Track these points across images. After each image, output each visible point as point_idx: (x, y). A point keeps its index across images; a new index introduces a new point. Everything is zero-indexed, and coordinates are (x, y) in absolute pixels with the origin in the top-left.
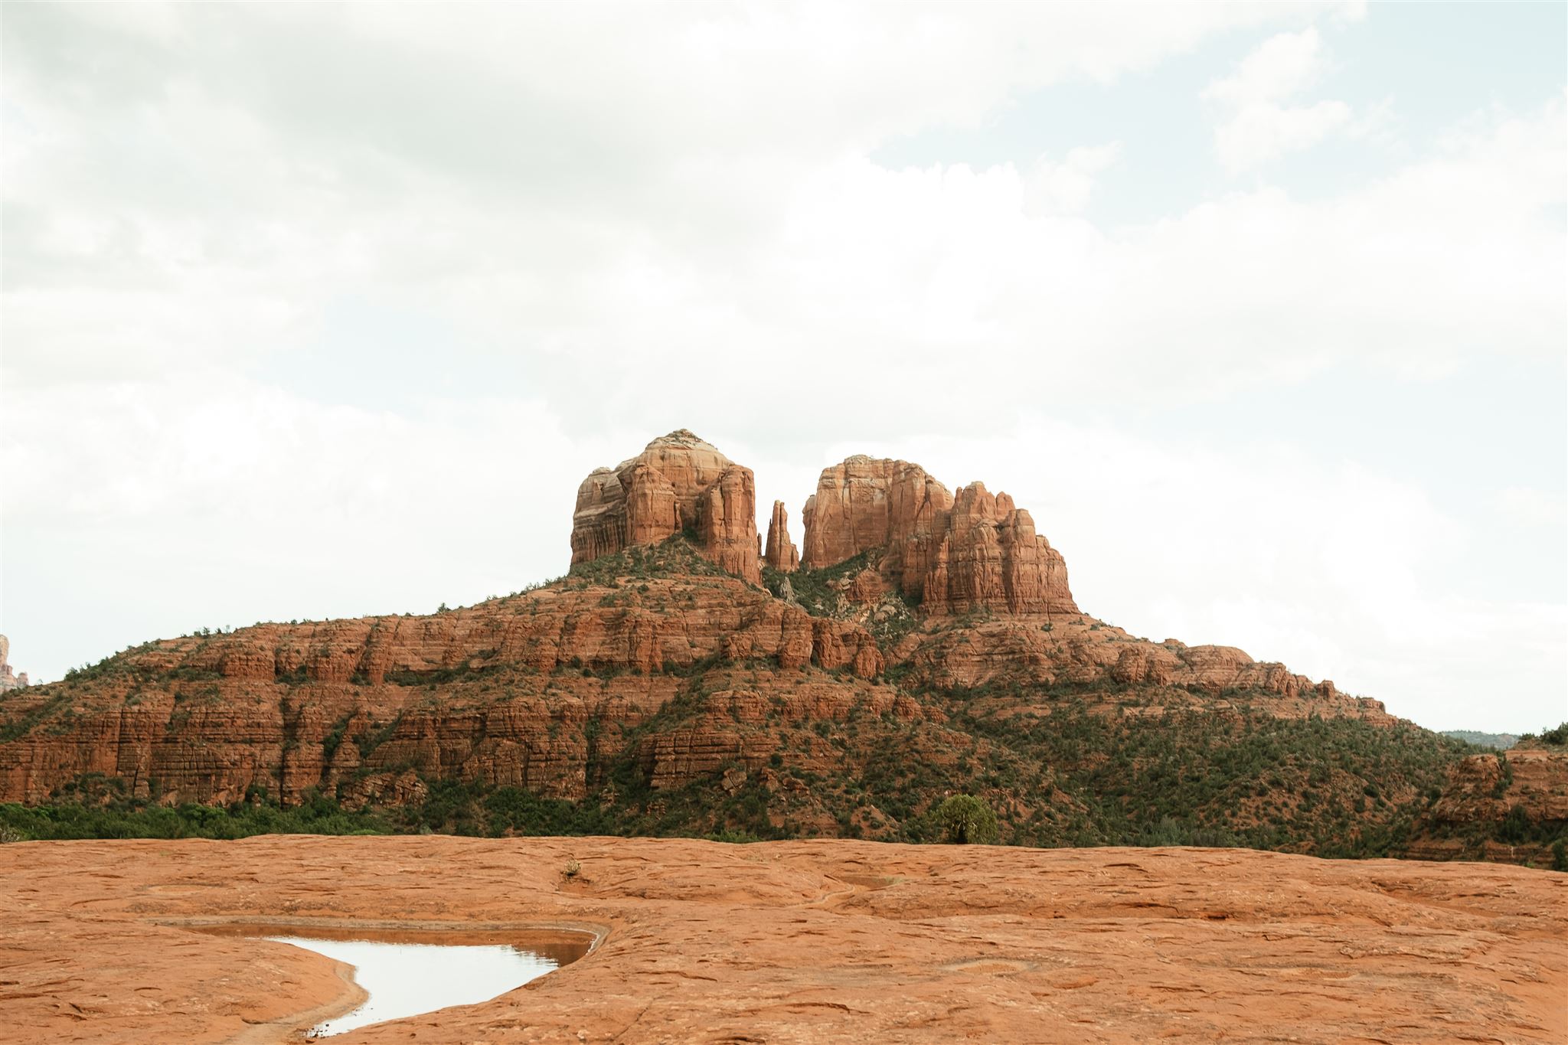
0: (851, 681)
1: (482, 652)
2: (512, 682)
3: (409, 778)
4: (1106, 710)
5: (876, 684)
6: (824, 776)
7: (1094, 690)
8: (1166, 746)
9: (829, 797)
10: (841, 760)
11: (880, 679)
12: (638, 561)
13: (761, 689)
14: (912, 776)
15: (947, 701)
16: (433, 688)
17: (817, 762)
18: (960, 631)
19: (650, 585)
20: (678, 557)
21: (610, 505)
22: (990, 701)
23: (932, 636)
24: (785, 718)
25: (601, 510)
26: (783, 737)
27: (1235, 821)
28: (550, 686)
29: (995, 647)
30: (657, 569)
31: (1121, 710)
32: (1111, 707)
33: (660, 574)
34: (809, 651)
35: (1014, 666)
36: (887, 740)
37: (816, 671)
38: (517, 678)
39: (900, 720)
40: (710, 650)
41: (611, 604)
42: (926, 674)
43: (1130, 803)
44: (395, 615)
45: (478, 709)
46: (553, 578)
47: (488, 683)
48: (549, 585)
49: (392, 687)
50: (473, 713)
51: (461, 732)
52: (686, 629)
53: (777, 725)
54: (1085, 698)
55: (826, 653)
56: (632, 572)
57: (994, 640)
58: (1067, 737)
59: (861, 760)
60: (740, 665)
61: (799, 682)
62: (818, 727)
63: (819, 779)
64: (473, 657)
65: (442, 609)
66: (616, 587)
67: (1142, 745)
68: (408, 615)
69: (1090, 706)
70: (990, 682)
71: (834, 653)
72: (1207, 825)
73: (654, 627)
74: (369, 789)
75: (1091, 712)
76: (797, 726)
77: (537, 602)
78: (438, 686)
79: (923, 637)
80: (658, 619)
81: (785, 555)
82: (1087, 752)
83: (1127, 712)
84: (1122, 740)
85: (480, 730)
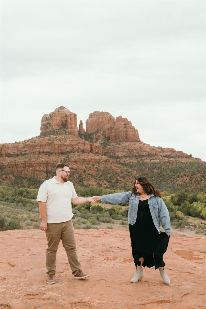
0: (98, 155)
1: (24, 151)
2: (31, 156)
3: (11, 176)
4: (148, 161)
5: (103, 156)
6: (94, 174)
7: (145, 157)
8: (160, 168)
9: (96, 179)
10: (97, 171)
11: (103, 155)
12: (54, 132)
13: (81, 157)
14: (112, 174)
15: (115, 159)
16: (15, 158)
17: (92, 171)
18: (118, 145)
19: (57, 137)
20: (62, 131)
21: (48, 121)
22: (124, 159)
23: (112, 147)
24: (85, 163)
25: (46, 123)
26: (86, 167)
27: (177, 183)
28: (38, 157)
29: (125, 148)
30: (58, 134)
31: (151, 161)
32: (149, 160)
33: (59, 135)
34: (90, 149)
35: (129, 152)
36: (106, 167)
37: (91, 153)
38: (32, 155)
39: (108, 163)
40: (70, 149)
41: (50, 141)
42: (111, 154)
43: (154, 179)
44: (7, 143)
45: (24, 162)
46: (37, 136)
47: (26, 157)
48: (37, 137)
49: (7, 158)
50: (23, 162)
51: (21, 166)
52: (65, 145)
53: (84, 164)
54: (144, 158)
55: (93, 150)
56: (53, 134)
57: (125, 147)
58: (140, 166)
59: (101, 171)
60: (76, 152)
61: (88, 156)
62: (92, 165)
63: (93, 175)
64: (22, 151)
65: (16, 142)
66: (51, 137)
67: (155, 167)
68: (9, 143)
69: (145, 160)
70: (124, 155)
71: (95, 150)
72: (171, 183)
73: (59, 145)
74: (3, 178)
75: (145, 161)
76: (88, 165)
77: (35, 140)
78: (16, 157)
79: (110, 147)
80: (59, 143)
81: (82, 131)
82: (145, 169)
83: (152, 161)
84: (151, 167)
85: (25, 166)
